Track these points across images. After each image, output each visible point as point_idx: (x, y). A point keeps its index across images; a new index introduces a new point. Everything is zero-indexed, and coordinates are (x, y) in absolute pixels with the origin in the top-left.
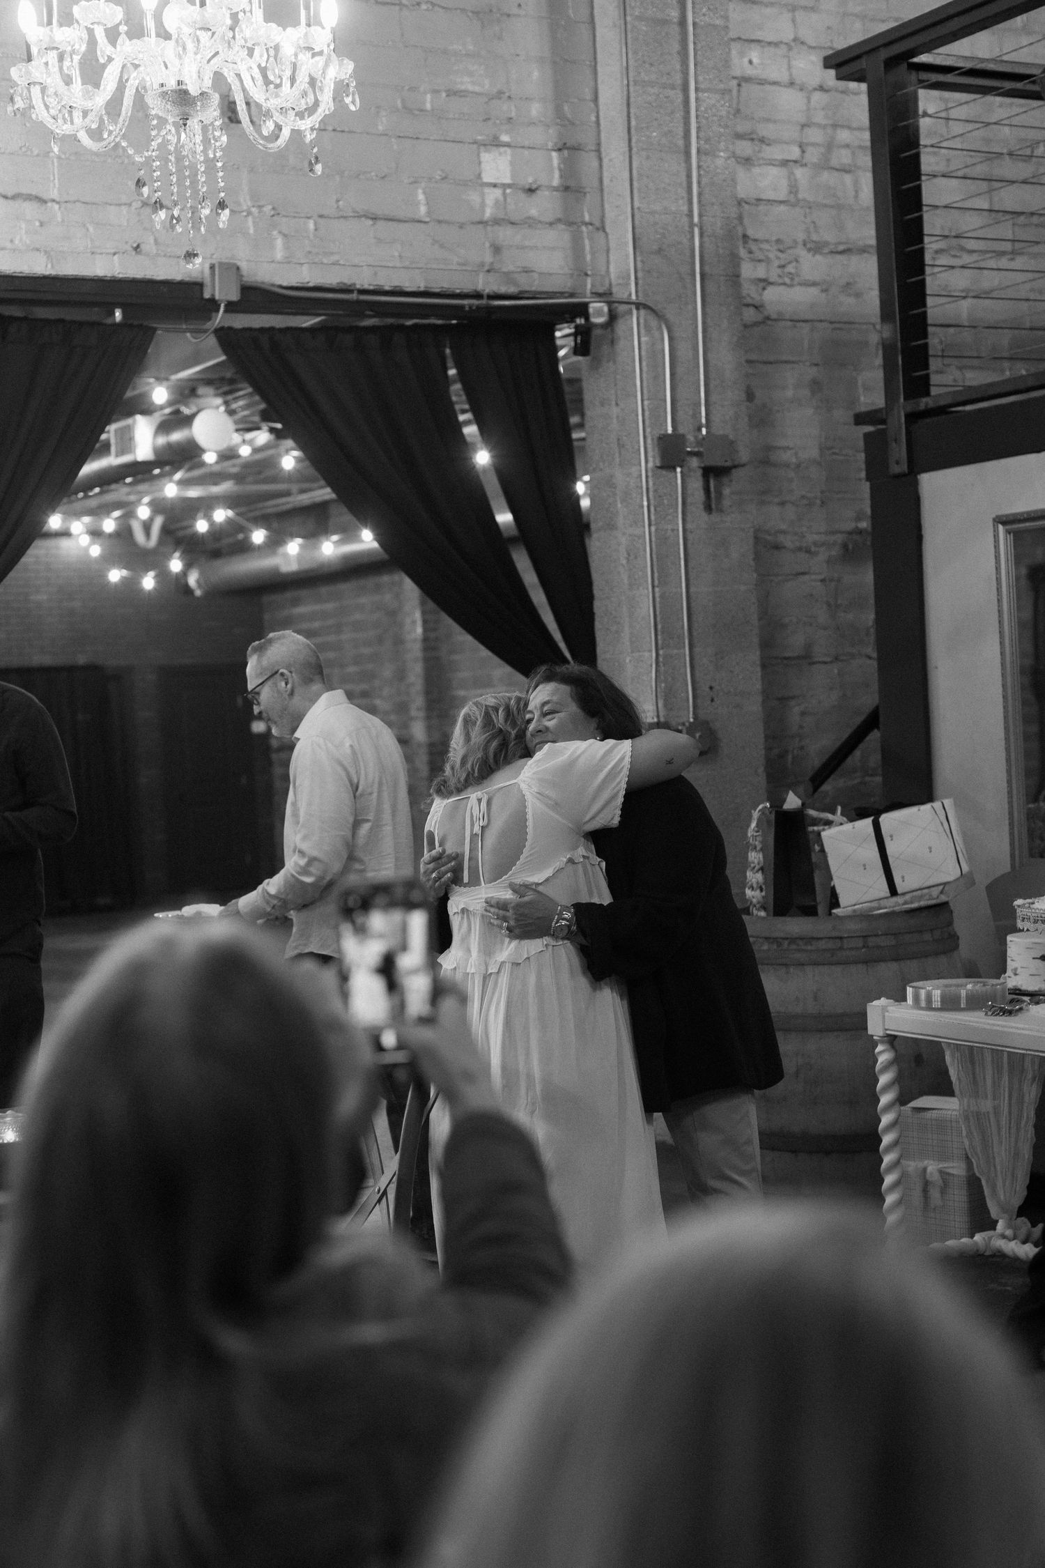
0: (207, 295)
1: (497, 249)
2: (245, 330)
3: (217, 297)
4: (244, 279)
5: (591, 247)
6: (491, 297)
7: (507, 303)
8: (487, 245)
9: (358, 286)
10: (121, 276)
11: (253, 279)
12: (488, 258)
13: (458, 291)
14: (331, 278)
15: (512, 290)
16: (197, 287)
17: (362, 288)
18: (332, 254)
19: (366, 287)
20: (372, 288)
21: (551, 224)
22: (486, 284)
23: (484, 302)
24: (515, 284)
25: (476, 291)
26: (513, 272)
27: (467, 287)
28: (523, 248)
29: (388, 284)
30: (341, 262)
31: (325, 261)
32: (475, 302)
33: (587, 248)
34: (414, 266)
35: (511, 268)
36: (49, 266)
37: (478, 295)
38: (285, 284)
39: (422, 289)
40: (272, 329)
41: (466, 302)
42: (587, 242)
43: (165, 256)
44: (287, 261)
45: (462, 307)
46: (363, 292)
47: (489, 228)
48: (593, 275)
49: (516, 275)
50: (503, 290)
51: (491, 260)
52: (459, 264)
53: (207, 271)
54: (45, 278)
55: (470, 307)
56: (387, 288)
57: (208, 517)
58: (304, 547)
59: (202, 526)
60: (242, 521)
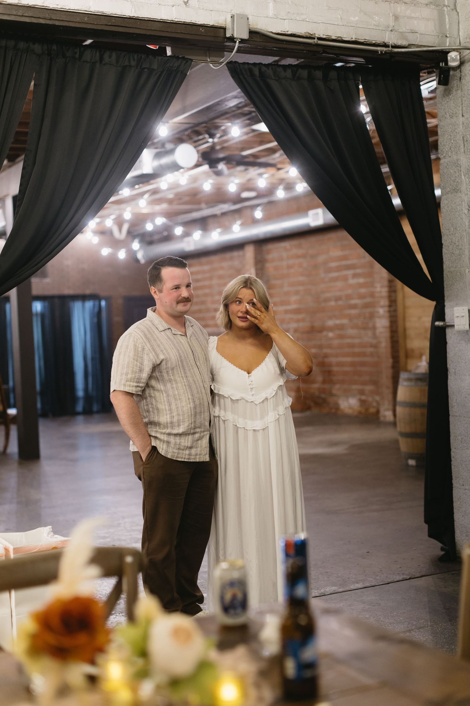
0: (228, 35)
1: (396, 18)
2: (244, 63)
3: (235, 36)
4: (251, 26)
5: (449, 20)
6: (393, 47)
7: (403, 50)
8: (391, 15)
9: (317, 35)
10: (176, 20)
11: (255, 27)
12: (392, 23)
13: (374, 42)
14: (300, 29)
15: (404, 43)
16: (222, 30)
17: (319, 37)
18: (302, 14)
19: (322, 36)
20: (324, 37)
21: (427, 5)
22: (391, 39)
23: (390, 49)
24: (406, 39)
25: (384, 42)
26: (405, 32)
27: (379, 40)
28: (412, 18)
29: (334, 35)
30: (307, 20)
31: (298, 18)
32: (384, 49)
33: (447, 20)
34: (350, 25)
35: (404, 30)
36: (133, 11)
37: (385, 45)
38: (274, 32)
39: (353, 39)
40: (261, 64)
41: (379, 49)
42: (447, 17)
43: (203, 9)
44: (276, 17)
45: (377, 52)
46: (320, 39)
47: (392, 5)
48: (450, 37)
49: (407, 34)
50: (400, 43)
51: (393, 24)
52: (375, 25)
53: (229, 19)
54: (130, 18)
55: (381, 52)
56: (334, 38)
57: (153, 221)
58: (202, 236)
59: (149, 227)
60: (170, 223)
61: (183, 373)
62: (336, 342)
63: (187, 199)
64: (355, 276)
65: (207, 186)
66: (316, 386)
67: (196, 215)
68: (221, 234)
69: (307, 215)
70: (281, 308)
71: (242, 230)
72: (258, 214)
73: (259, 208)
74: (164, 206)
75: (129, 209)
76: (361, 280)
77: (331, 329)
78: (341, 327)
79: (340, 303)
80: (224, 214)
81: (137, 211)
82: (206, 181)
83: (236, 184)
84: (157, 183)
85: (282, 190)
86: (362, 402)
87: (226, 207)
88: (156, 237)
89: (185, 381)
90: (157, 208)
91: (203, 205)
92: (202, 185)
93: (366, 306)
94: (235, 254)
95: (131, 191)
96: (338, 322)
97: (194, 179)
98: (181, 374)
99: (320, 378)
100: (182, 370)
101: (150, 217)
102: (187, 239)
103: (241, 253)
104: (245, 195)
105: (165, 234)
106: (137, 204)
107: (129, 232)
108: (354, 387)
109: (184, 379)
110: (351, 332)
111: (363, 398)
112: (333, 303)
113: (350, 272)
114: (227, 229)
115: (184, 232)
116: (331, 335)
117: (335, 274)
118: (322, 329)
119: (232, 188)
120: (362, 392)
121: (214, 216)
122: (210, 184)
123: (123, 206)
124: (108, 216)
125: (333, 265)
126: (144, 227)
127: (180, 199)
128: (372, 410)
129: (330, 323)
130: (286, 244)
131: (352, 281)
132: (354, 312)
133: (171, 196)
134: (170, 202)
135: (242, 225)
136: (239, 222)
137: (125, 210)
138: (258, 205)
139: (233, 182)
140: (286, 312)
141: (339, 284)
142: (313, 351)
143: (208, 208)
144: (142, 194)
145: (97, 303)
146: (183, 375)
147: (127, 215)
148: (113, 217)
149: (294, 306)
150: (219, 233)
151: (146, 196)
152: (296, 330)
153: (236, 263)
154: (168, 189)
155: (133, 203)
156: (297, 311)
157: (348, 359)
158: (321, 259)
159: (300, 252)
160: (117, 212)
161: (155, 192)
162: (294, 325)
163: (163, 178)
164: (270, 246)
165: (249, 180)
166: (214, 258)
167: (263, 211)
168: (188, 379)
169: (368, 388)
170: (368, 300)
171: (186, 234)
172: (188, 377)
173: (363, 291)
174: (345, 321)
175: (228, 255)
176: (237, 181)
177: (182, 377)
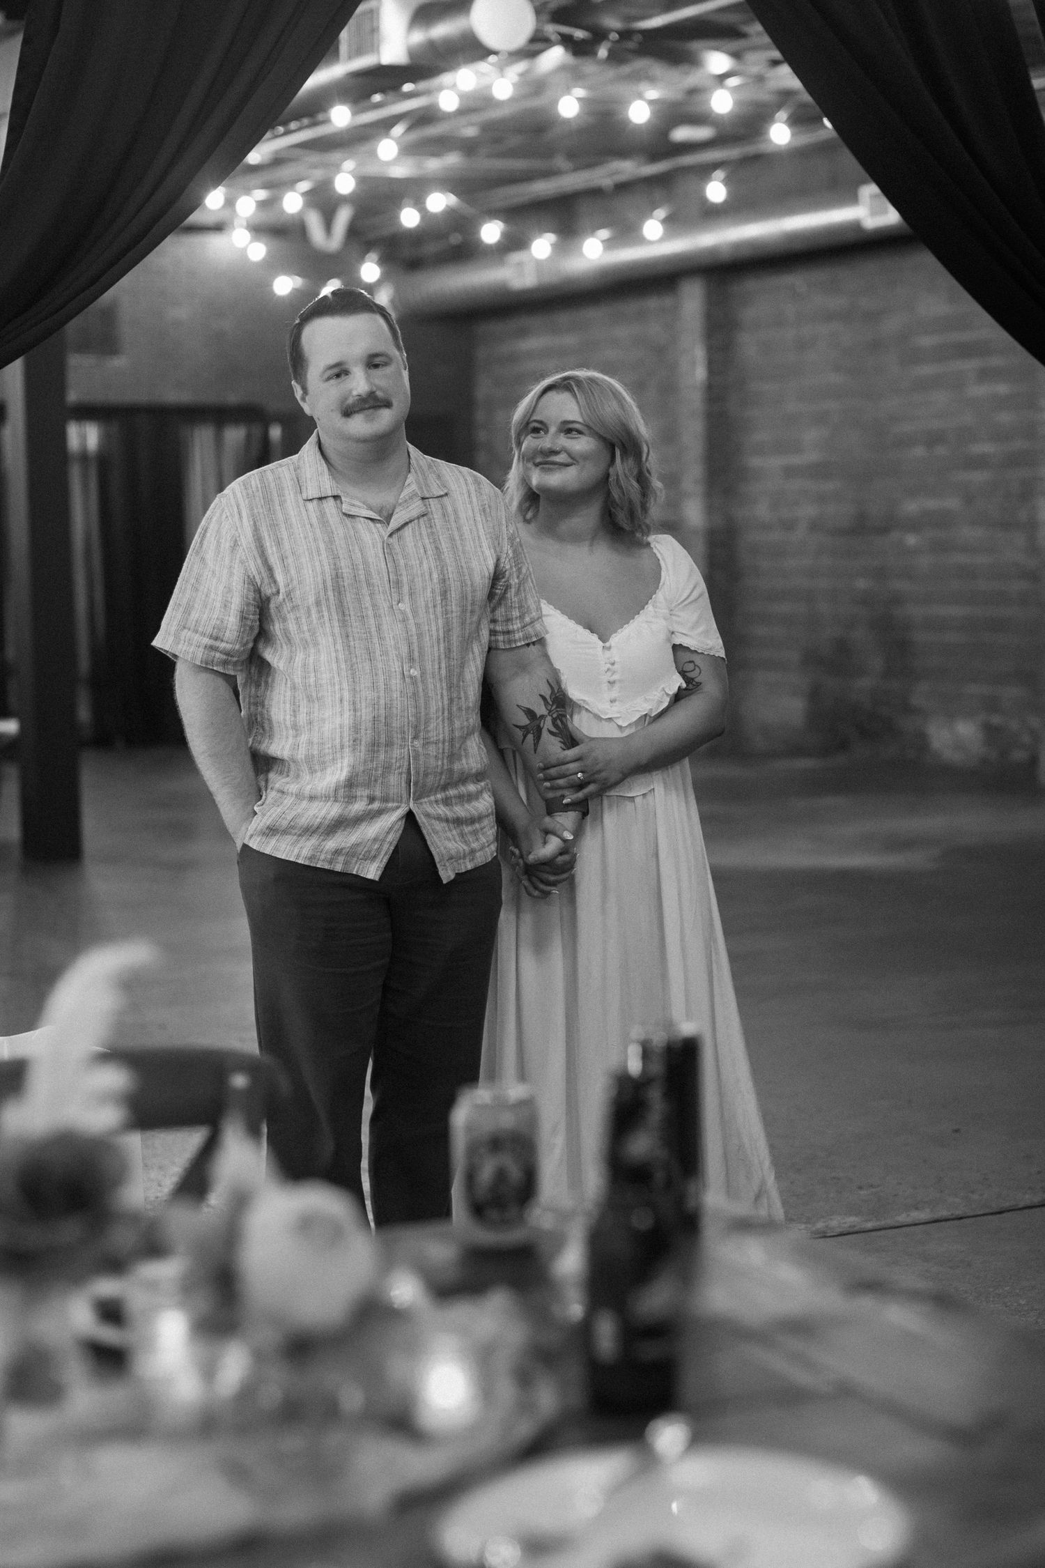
57: (419, 204)
58: (559, 249)
59: (409, 218)
60: (469, 210)
61: (336, 624)
62: (925, 562)
63: (514, 141)
64: (985, 375)
65: (569, 107)
66: (864, 683)
67: (542, 188)
68: (609, 244)
69: (853, 199)
70: (774, 463)
71: (667, 237)
72: (716, 191)
73: (720, 174)
74: (452, 160)
75: (349, 165)
76: (1002, 389)
77: (914, 525)
78: (942, 520)
79: (941, 450)
80: (623, 188)
81: (372, 170)
82: (567, 91)
83: (651, 102)
84: (428, 92)
85: (785, 122)
86: (991, 732)
87: (628, 168)
88: (431, 248)
89: (339, 647)
90: (433, 165)
91: (560, 162)
92: (556, 102)
93: (1013, 461)
94: (652, 303)
95: (354, 113)
96: (932, 504)
97: (535, 87)
98: (332, 627)
99: (876, 663)
100: (335, 617)
101: (414, 189)
102: (515, 257)
103: (667, 301)
104: (682, 134)
105: (455, 239)
106: (373, 154)
107: (353, 232)
108: (973, 689)
109: (339, 641)
110: (969, 533)
111: (996, 720)
112: (919, 451)
113: (970, 365)
114: (627, 232)
115: (505, 235)
116: (911, 540)
117: (926, 370)
118: (888, 525)
119: (639, 113)
120: (992, 705)
121: (595, 193)
122: (579, 99)
123: (335, 156)
124: (291, 184)
125: (926, 341)
126: (396, 218)
127: (497, 141)
128: (1019, 755)
129: (911, 507)
130: (796, 280)
131: (978, 391)
132: (979, 477)
133: (470, 132)
134: (469, 147)
135: (668, 221)
136: (661, 213)
137: (337, 168)
138: (715, 166)
139: (640, 96)
140: (790, 472)
141: (940, 398)
142: (862, 584)
143: (576, 169)
144: (385, 126)
145: (257, 431)
146: (337, 630)
147: (345, 184)
148: (304, 186)
149: (811, 456)
150: (603, 242)
151: (398, 130)
152: (814, 526)
153: (654, 329)
154: (462, 112)
155: (364, 148)
156: (819, 471)
157: (955, 611)
158: (892, 325)
159: (836, 302)
160: (319, 174)
161: (426, 117)
162: (808, 511)
163: (446, 78)
164: (750, 284)
165: (693, 92)
166: (594, 314)
167: (727, 182)
168: (352, 643)
169: (1011, 693)
170: (1019, 444)
171: (514, 243)
172: (351, 639)
173: (1005, 418)
174: (952, 503)
175: (631, 306)
176: (653, 94)
177: (333, 635)
